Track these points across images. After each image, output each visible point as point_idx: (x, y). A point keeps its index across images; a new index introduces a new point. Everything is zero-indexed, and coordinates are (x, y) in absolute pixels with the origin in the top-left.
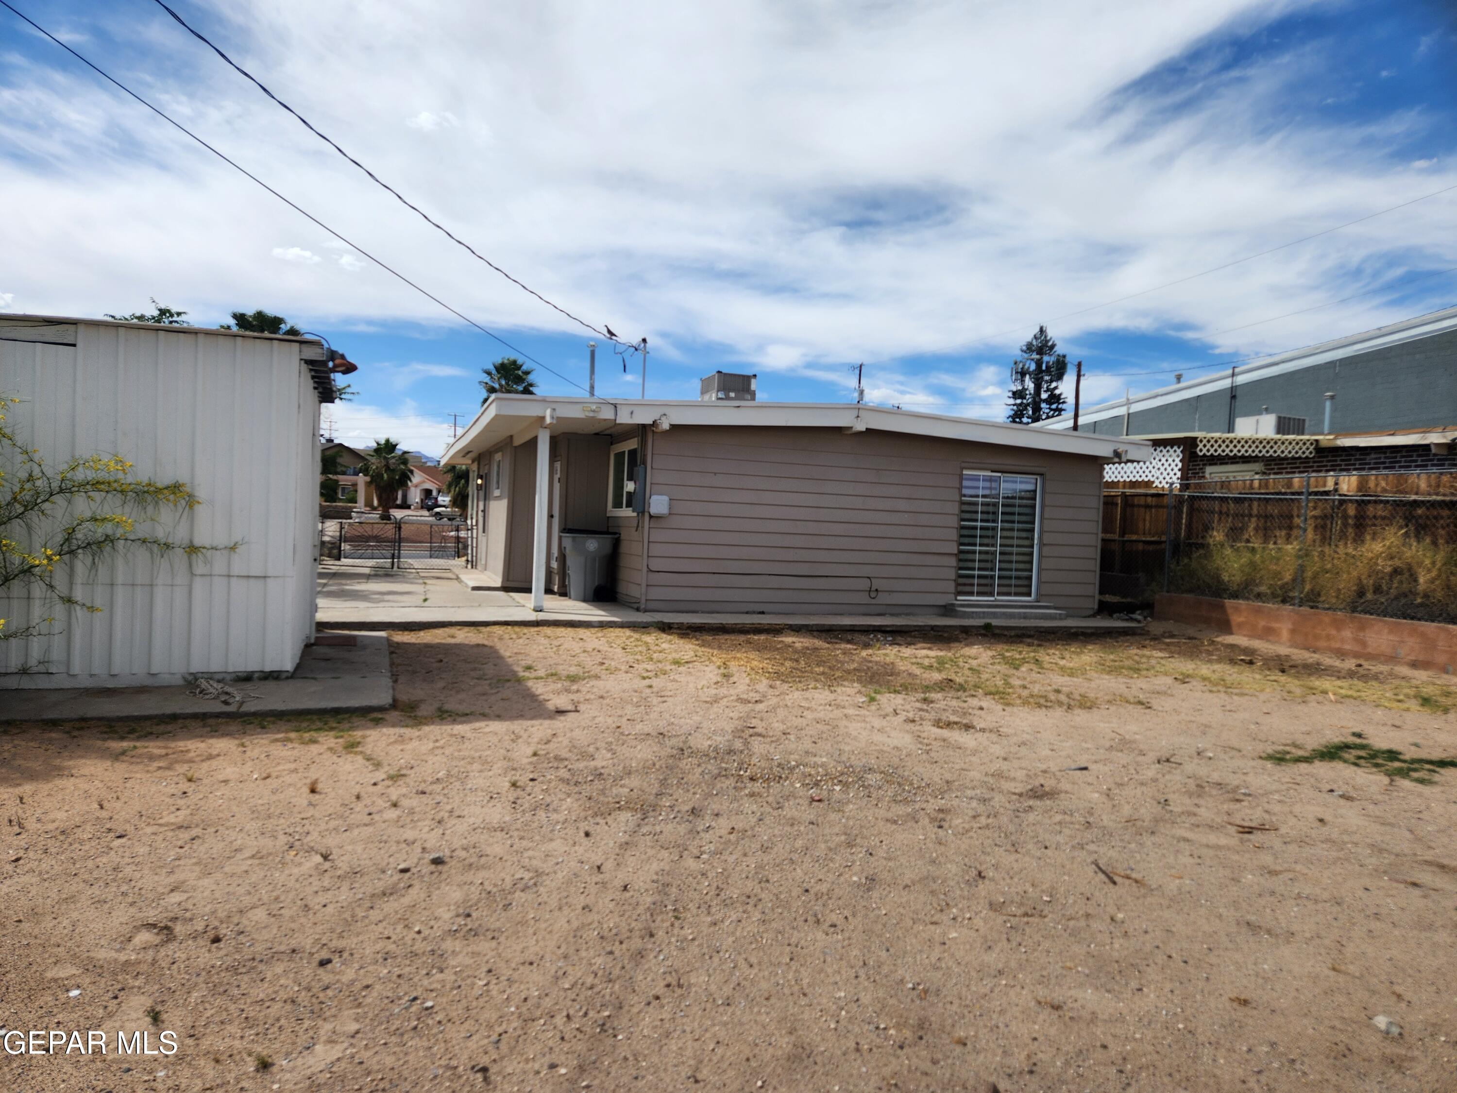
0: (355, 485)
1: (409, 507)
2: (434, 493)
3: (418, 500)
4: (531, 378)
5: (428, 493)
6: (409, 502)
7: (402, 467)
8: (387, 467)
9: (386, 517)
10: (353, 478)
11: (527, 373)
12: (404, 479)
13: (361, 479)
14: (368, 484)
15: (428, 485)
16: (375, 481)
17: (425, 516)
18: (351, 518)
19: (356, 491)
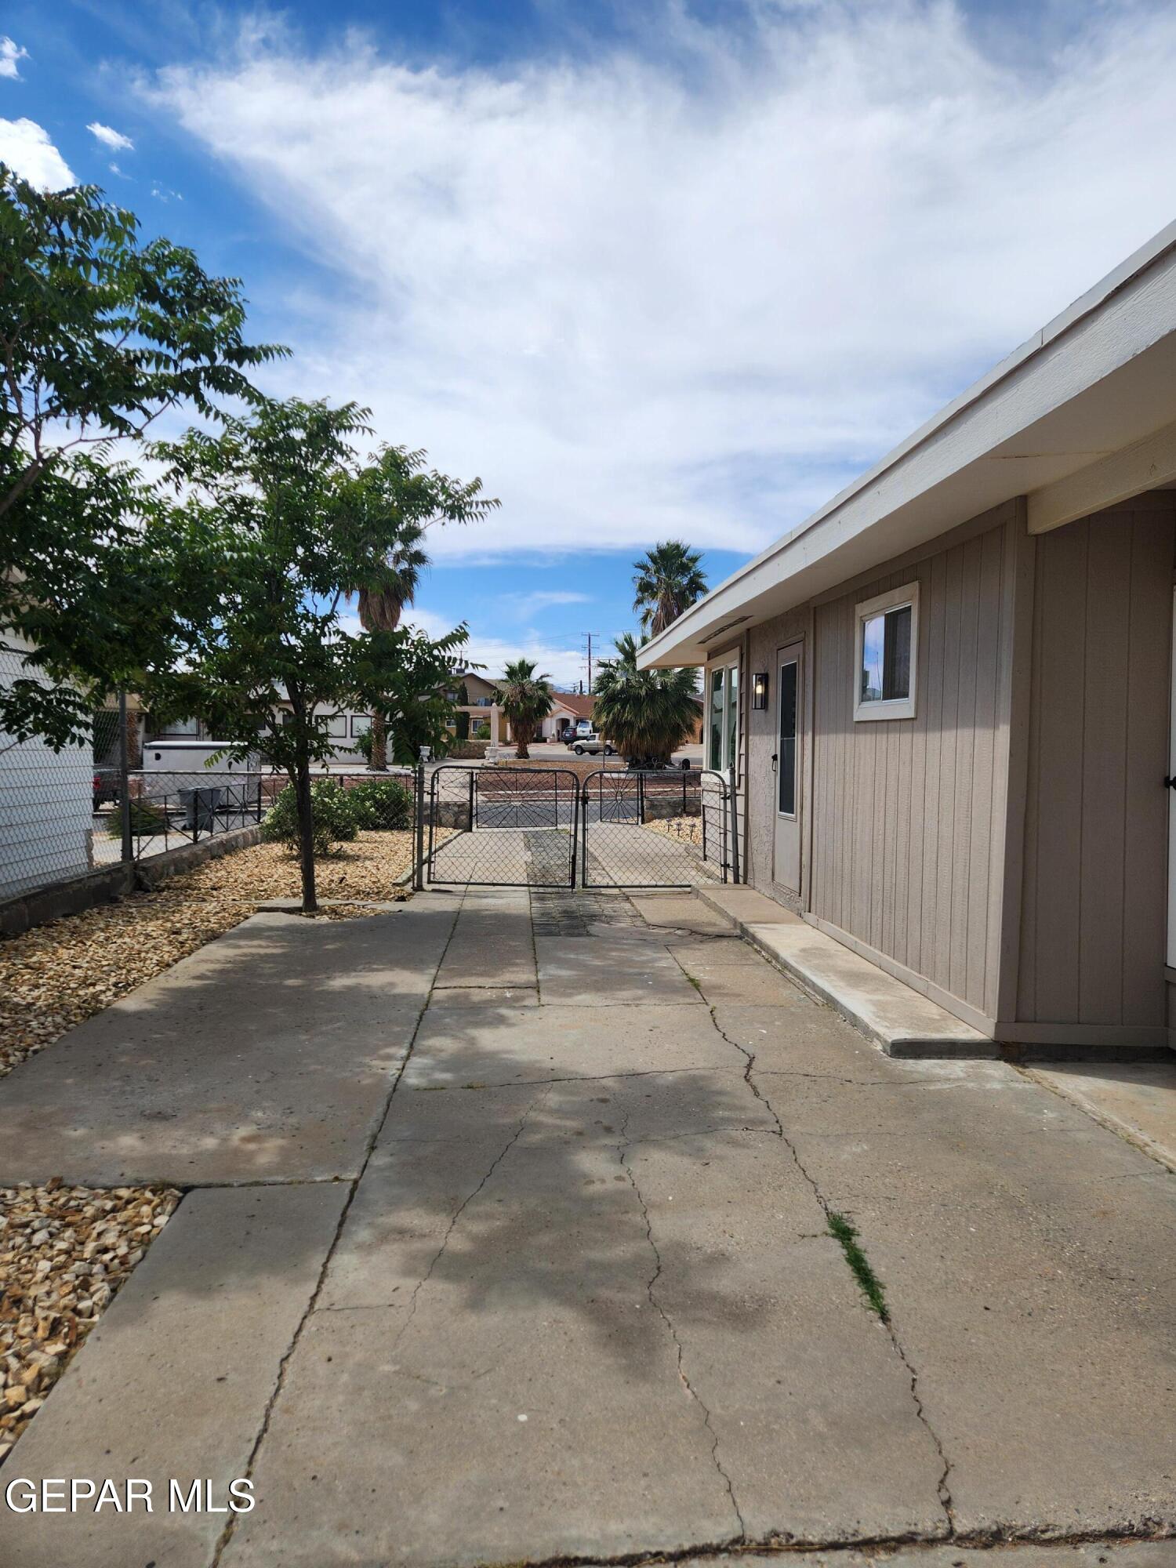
0: (487, 718)
1: (544, 741)
2: (572, 723)
3: (554, 732)
4: (699, 566)
5: (564, 723)
6: (544, 735)
7: (540, 692)
8: (523, 693)
9: (523, 754)
10: (487, 708)
11: (694, 560)
12: (543, 708)
13: (495, 710)
14: (502, 715)
15: (565, 715)
16: (510, 712)
17: (562, 750)
18: (484, 757)
19: (489, 725)
